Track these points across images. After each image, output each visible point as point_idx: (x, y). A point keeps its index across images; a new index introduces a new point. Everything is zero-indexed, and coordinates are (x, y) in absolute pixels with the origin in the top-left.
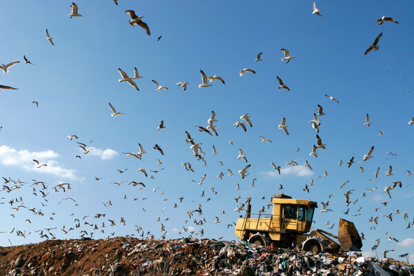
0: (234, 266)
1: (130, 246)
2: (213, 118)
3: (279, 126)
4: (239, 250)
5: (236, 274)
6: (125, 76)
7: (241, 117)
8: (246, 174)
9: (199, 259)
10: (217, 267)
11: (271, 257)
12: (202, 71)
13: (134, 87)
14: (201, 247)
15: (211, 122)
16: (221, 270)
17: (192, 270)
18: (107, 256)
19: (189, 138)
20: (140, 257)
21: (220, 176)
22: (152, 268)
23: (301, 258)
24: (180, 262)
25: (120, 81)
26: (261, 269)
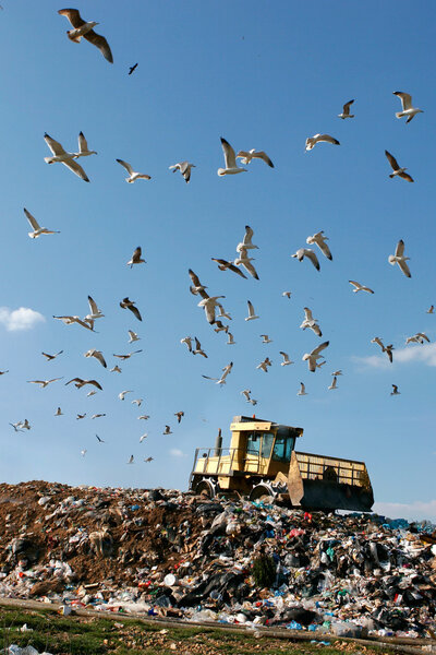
0: (238, 552)
1: (52, 502)
2: (248, 240)
3: (391, 258)
4: (249, 521)
5: (240, 567)
6: (59, 150)
7: (309, 239)
8: (319, 361)
9: (174, 533)
10: (205, 551)
11: (306, 538)
12: (223, 141)
13: (77, 174)
14: (180, 511)
15: (244, 249)
16: (213, 558)
17: (160, 554)
18: (7, 518)
19: (197, 282)
20: (67, 524)
21: (263, 366)
22: (86, 546)
23: (363, 544)
24: (139, 538)
25: (47, 160)
26: (287, 561)
